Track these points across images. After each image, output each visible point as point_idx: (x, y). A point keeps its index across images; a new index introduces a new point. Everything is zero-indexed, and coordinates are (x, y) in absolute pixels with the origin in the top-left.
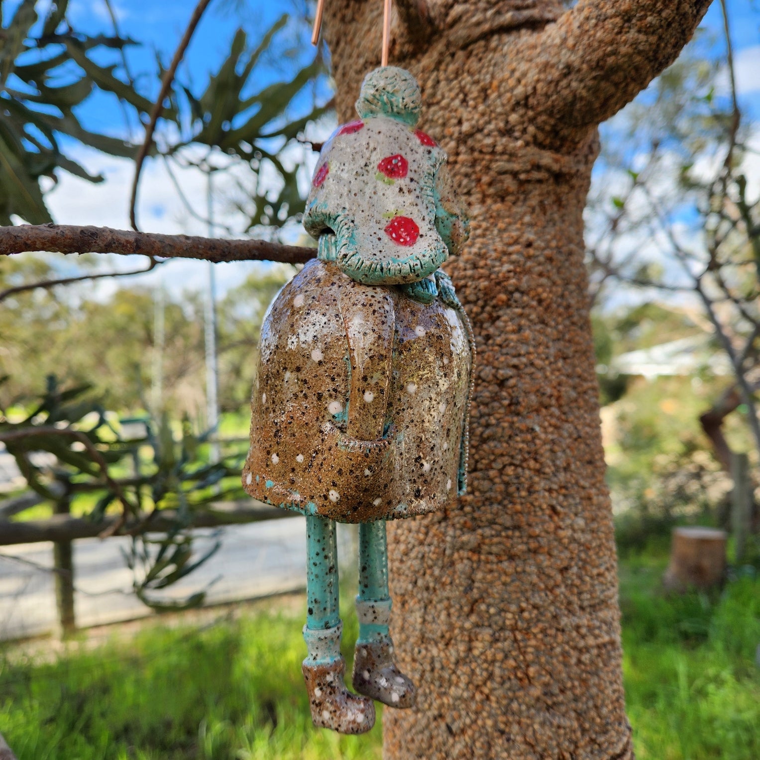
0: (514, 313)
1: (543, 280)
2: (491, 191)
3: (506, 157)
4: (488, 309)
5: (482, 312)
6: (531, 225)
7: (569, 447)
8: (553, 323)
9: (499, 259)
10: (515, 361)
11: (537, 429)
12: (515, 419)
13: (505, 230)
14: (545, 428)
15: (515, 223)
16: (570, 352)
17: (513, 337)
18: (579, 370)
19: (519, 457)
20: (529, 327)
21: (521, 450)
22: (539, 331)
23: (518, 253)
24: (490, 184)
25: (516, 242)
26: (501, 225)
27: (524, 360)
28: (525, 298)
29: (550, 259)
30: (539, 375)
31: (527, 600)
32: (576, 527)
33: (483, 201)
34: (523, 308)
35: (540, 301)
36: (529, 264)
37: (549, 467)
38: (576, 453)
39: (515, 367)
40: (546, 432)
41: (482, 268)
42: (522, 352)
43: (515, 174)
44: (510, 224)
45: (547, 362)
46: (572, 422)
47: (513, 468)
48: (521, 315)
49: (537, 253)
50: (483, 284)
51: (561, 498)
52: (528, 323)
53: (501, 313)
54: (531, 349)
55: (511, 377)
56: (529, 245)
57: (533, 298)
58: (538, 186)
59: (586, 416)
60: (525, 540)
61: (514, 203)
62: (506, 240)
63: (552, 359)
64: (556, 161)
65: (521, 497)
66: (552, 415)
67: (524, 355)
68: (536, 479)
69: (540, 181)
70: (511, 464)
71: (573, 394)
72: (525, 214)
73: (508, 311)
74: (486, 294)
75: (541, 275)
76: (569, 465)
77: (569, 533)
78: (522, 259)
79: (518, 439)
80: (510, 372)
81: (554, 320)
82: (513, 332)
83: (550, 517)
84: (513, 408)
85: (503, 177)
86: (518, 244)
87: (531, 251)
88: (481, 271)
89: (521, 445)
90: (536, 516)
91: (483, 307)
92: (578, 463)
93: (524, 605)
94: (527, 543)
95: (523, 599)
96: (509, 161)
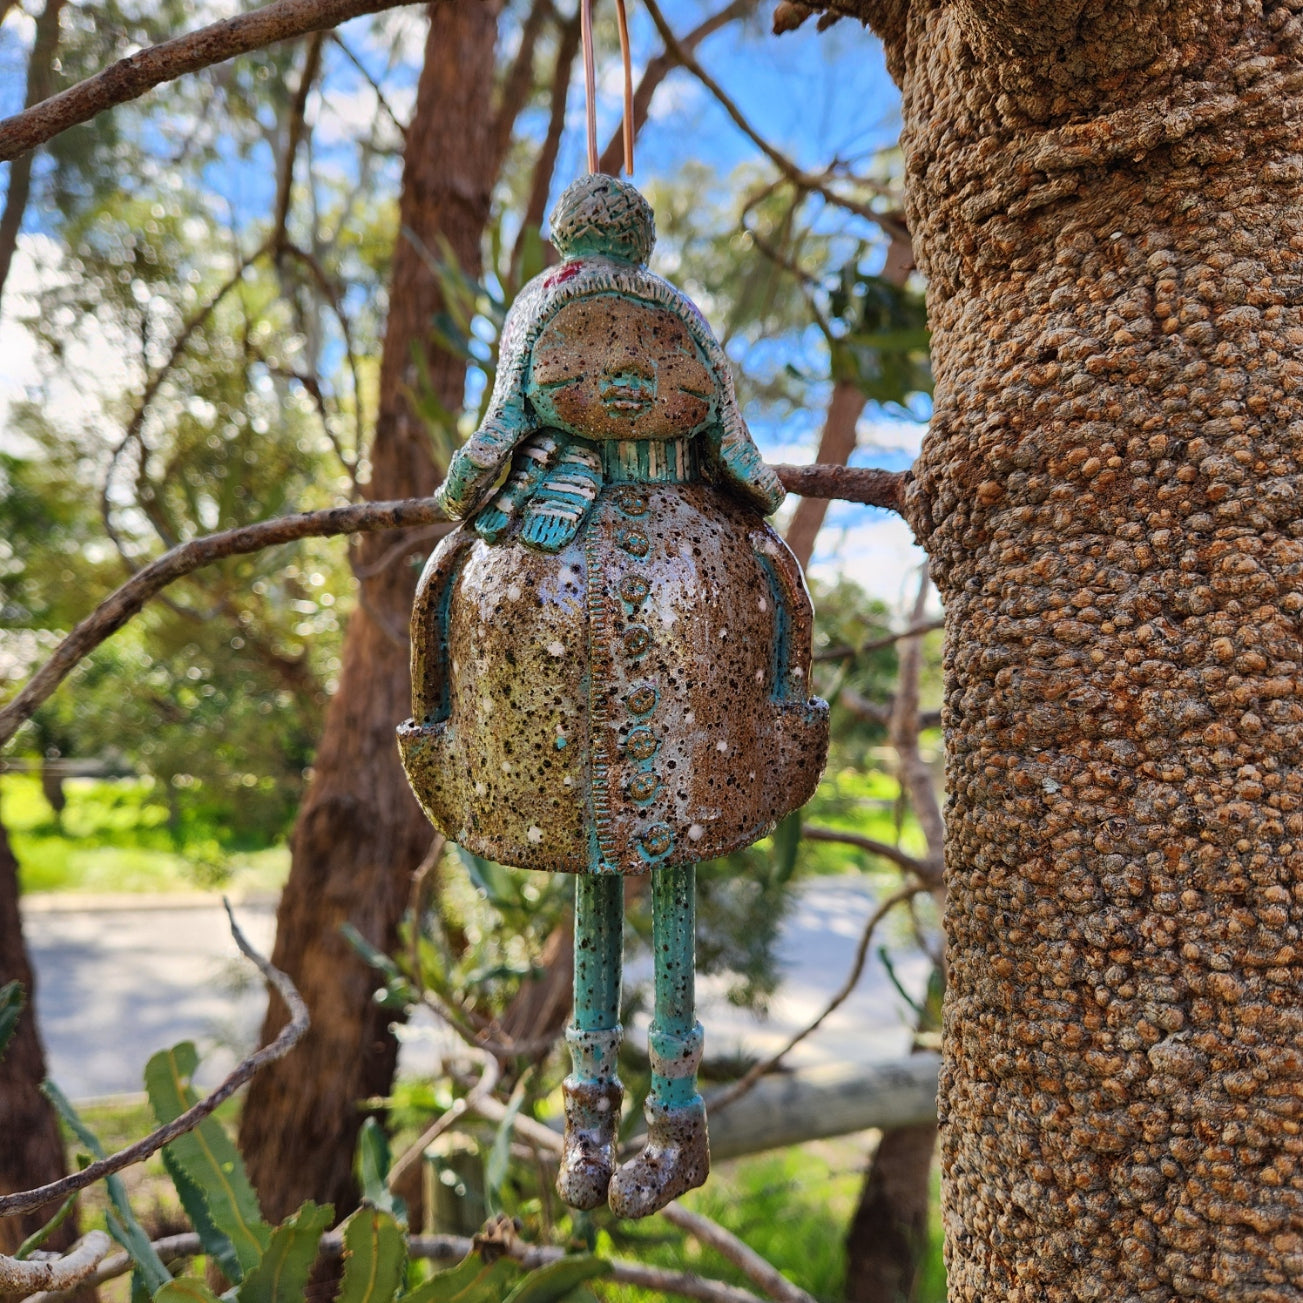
0: (1015, 519)
1: (1086, 429)
2: (979, 262)
3: (968, 188)
4: (973, 516)
5: (966, 526)
6: (1067, 305)
7: (1154, 846)
8: (1133, 528)
9: (981, 408)
10: (1015, 627)
11: (1051, 787)
12: (1011, 759)
13: (1002, 337)
14: (1076, 789)
15: (1029, 314)
16: (1195, 596)
17: (1016, 572)
18: (1225, 645)
19: (1011, 848)
20: (1054, 543)
21: (1016, 830)
22: (1085, 552)
23: (1015, 382)
24: (973, 250)
25: (1017, 358)
26: (995, 329)
27: (1031, 623)
28: (1033, 481)
29: (1105, 374)
30: (1068, 657)
31: (1008, 1188)
32: (1156, 1064)
33: (976, 291)
34: (1039, 503)
35: (1083, 482)
36: (1041, 400)
37: (1079, 884)
38: (1182, 866)
39: (1016, 640)
40: (1075, 797)
41: (957, 433)
42: (1029, 606)
43: (1000, 210)
44: (1017, 320)
45: (1106, 626)
46: (1175, 783)
47: (1002, 871)
48: (1031, 522)
49: (1066, 368)
50: (954, 465)
51: (1112, 973)
52: (1049, 536)
53: (992, 522)
54: (1055, 598)
55: (1005, 664)
56: (1049, 355)
57: (1060, 476)
58: (1072, 211)
59: (1249, 769)
60: (1010, 1044)
61: (1032, 270)
62: (998, 362)
63: (1122, 618)
64: (1087, 137)
65: (1008, 941)
66: (1107, 759)
67: (1036, 613)
68: (1043, 907)
69: (1069, 199)
70: (1001, 863)
71: (1193, 708)
72: (1055, 283)
73: (1005, 516)
74: (961, 486)
75: (1080, 416)
76: (1150, 892)
77: (1131, 1070)
78: (1023, 394)
79: (1009, 805)
80: (999, 653)
81: (1142, 519)
82: (1016, 560)
83: (1079, 1009)
84: (1004, 733)
85: (985, 227)
86: (1020, 361)
87: (1051, 369)
88: (954, 439)
89: (1017, 822)
90: (1039, 994)
91: (967, 514)
92: (1189, 895)
93: (999, 1195)
94: (1012, 1053)
95: (999, 1182)
96: (979, 190)
